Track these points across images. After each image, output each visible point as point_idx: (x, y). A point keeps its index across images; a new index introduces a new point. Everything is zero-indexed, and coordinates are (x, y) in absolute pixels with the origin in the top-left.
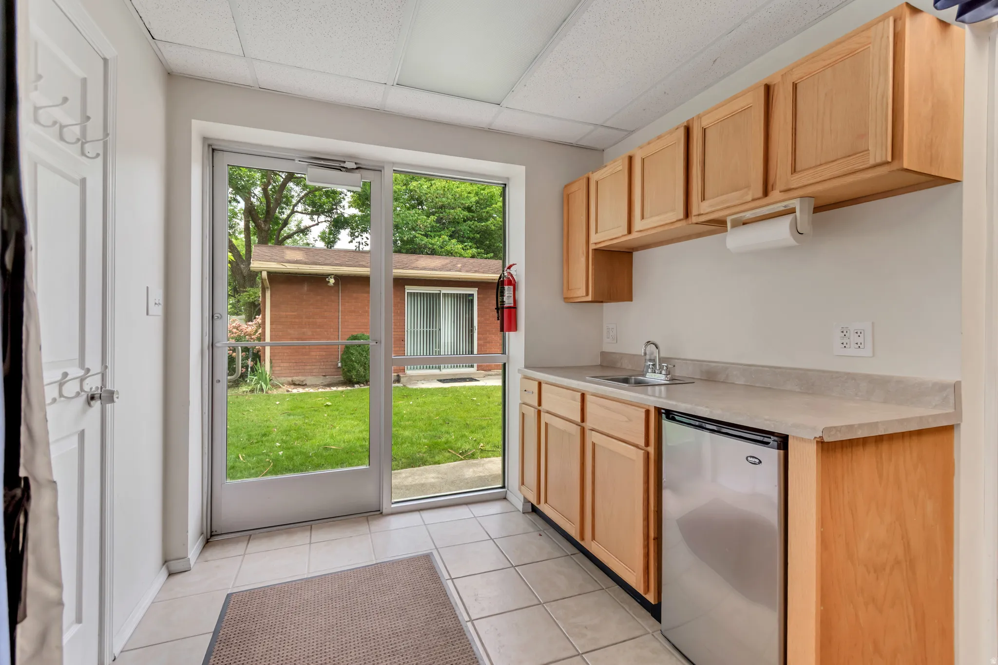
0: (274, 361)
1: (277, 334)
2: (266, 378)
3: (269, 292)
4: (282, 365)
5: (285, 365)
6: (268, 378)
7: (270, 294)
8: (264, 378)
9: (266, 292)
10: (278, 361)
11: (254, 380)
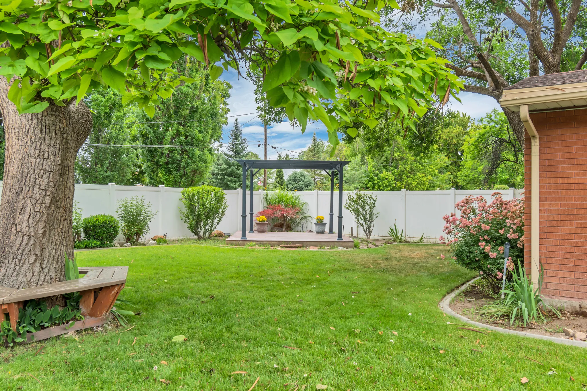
0: (546, 266)
1: (551, 218)
2: (530, 296)
3: (538, 143)
4: (561, 274)
5: (567, 275)
6: (533, 297)
7: (538, 147)
8: (526, 296)
9: (533, 144)
10: (553, 267)
11: (509, 296)
